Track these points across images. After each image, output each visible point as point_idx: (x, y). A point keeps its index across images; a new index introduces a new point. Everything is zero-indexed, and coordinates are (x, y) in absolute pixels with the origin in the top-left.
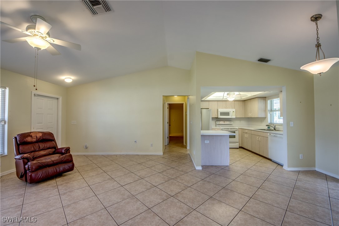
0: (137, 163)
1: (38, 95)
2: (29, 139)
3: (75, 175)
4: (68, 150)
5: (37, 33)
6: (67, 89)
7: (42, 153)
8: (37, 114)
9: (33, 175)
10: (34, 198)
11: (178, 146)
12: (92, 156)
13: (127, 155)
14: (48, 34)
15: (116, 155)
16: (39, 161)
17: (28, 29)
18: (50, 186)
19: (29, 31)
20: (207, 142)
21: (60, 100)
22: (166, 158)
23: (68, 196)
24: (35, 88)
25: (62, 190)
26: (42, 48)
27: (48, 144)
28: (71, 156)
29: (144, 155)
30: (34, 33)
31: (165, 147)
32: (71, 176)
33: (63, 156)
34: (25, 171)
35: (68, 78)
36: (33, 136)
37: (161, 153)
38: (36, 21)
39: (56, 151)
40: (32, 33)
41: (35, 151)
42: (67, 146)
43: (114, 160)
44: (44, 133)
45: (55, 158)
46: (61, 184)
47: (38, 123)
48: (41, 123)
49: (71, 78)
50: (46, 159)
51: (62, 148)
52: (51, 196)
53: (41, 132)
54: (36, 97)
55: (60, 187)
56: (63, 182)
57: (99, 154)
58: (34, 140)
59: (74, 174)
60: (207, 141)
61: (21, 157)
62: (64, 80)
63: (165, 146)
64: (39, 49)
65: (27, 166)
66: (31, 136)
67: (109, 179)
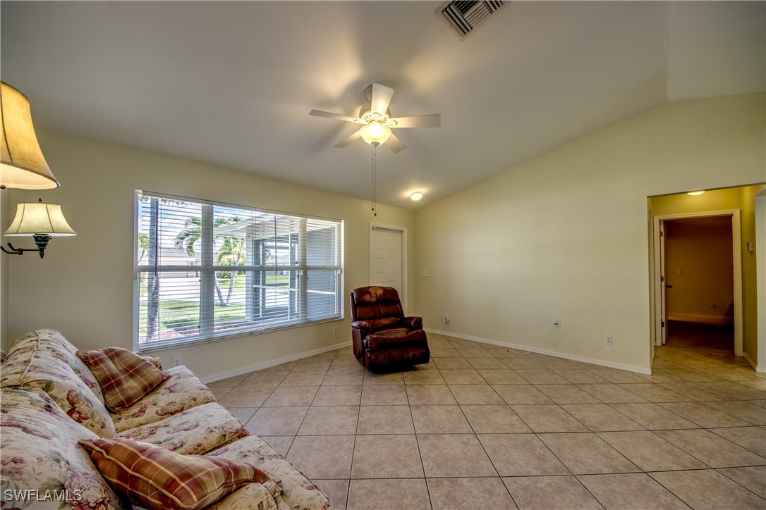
0: (566, 382)
1: (377, 228)
3: (431, 373)
4: (419, 322)
5: (373, 117)
6: (415, 213)
7: (384, 322)
8: (377, 258)
9: (372, 357)
10: (375, 398)
11: (710, 356)
12: (457, 340)
13: (533, 353)
14: (388, 112)
15: (508, 350)
16: (380, 336)
17: (362, 113)
18: (394, 383)
19: (364, 116)
21: (405, 233)
22: (666, 389)
23: (423, 413)
24: (374, 212)
25: (414, 399)
26: (382, 142)
27: (391, 310)
28: (423, 333)
29: (583, 363)
30: (370, 118)
31: (657, 352)
32: (425, 373)
33: (413, 332)
34: (364, 347)
36: (372, 293)
37: (644, 368)
38: (371, 97)
39: (403, 322)
40: (368, 119)
41: (374, 318)
42: (417, 315)
43: (503, 359)
45: (401, 333)
46: (412, 386)
47: (378, 273)
48: (381, 273)
49: (420, 192)
50: (388, 333)
51: (411, 319)
52: (397, 403)
54: (375, 232)
55: (408, 389)
56: (413, 380)
57: (471, 339)
59: (431, 371)
61: (359, 325)
62: (410, 197)
63: (655, 347)
64: (376, 144)
65: (365, 341)
66: (370, 293)
67: (498, 403)
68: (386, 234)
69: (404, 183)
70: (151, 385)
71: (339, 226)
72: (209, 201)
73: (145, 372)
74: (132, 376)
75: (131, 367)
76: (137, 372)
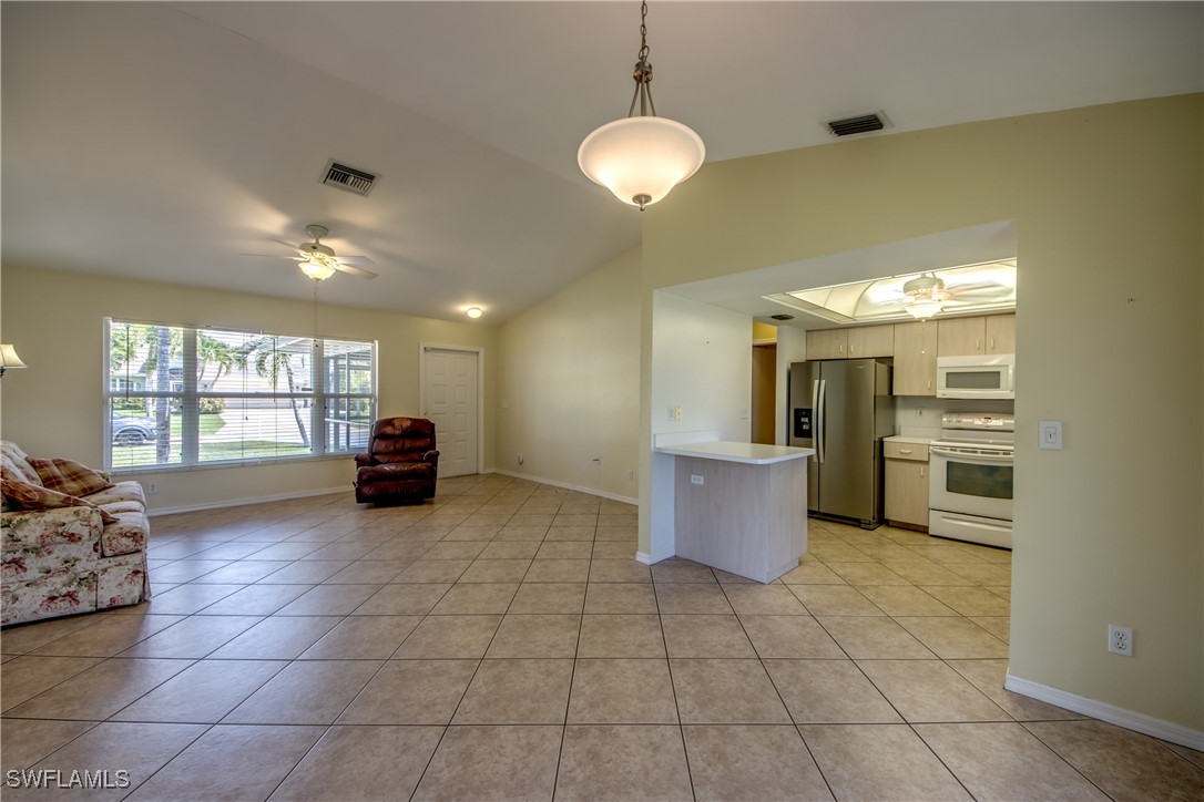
2: (389, 430)
20: (698, 480)
35: (474, 310)
36: (396, 424)
44: (415, 421)
53: (411, 419)
58: (398, 432)
60: (696, 477)
66: (393, 425)
68: (450, 356)
69: (461, 297)
70: (91, 488)
71: (374, 347)
72: (191, 324)
73: (87, 478)
74: (74, 480)
75: (75, 474)
76: (80, 477)
